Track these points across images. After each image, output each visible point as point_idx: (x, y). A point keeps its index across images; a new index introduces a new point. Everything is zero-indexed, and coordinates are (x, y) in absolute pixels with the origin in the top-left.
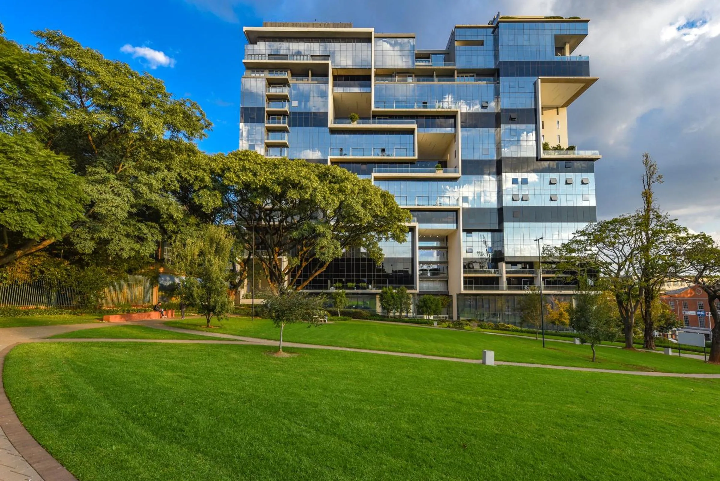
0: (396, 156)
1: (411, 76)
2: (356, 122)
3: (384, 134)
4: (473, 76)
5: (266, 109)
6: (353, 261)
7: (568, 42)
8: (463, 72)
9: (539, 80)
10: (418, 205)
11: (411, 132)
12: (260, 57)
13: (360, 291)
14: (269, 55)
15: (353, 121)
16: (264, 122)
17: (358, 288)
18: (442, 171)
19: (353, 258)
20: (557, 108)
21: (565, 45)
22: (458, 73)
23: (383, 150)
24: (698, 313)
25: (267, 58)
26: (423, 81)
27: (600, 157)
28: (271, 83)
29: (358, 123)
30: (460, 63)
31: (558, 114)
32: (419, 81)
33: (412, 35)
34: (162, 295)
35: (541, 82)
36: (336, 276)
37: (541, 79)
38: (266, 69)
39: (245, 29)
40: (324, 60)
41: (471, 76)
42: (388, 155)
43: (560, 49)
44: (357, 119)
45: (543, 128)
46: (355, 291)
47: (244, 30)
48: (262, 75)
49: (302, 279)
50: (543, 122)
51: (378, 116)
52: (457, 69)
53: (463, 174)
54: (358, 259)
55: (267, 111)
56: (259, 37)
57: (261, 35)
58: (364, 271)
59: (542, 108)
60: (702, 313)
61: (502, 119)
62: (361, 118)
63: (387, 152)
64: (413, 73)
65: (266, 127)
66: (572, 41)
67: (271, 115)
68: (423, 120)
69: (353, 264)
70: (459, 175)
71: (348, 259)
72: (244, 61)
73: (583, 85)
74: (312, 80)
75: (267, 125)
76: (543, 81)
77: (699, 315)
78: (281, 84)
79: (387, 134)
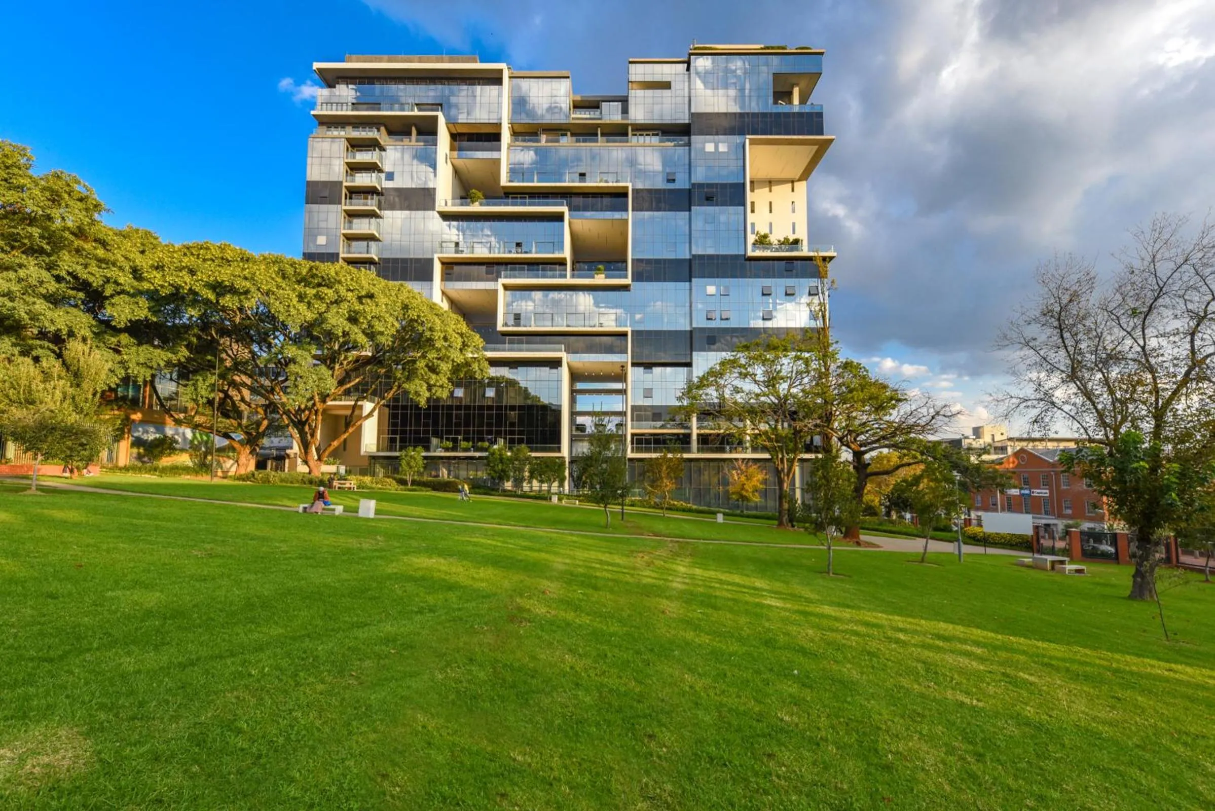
0: (536, 253)
1: (566, 135)
2: (477, 203)
3: (521, 221)
4: (657, 135)
5: (345, 184)
6: (474, 410)
7: (797, 85)
8: (642, 129)
9: (747, 142)
10: (568, 326)
11: (559, 217)
12: (339, 108)
13: (477, 454)
14: (353, 104)
15: (473, 202)
16: (340, 203)
17: (477, 449)
18: (603, 276)
19: (474, 407)
20: (793, 182)
21: (792, 88)
22: (632, 130)
23: (518, 245)
24: (1023, 492)
25: (350, 107)
26: (584, 141)
27: (835, 254)
28: (355, 145)
29: (481, 205)
30: (638, 114)
31: (793, 190)
32: (578, 141)
33: (565, 73)
34: (139, 454)
35: (750, 144)
36: (449, 432)
37: (750, 139)
38: (349, 124)
39: (316, 65)
40: (432, 110)
41: (653, 135)
42: (526, 253)
43: (783, 95)
44: (479, 198)
45: (753, 211)
46: (471, 454)
47: (314, 68)
48: (343, 133)
49: (398, 437)
50: (753, 203)
51: (510, 194)
52: (631, 124)
53: (633, 280)
54: (481, 408)
55: (346, 187)
56: (338, 78)
57: (340, 75)
58: (489, 425)
59: (752, 182)
60: (1027, 492)
61: (695, 198)
62: (486, 197)
63: (524, 248)
64: (569, 130)
65: (345, 211)
66: (803, 83)
67: (354, 192)
68: (580, 201)
69: (474, 414)
70: (628, 281)
71: (468, 408)
72: (313, 112)
73: (816, 147)
74: (417, 141)
75: (345, 208)
76: (752, 142)
77: (1023, 495)
78: (370, 146)
79: (525, 221)
